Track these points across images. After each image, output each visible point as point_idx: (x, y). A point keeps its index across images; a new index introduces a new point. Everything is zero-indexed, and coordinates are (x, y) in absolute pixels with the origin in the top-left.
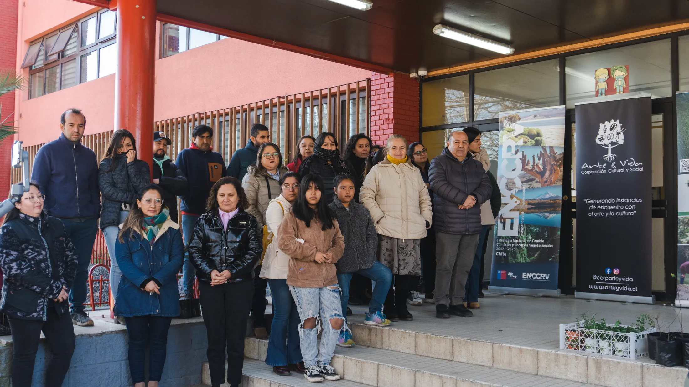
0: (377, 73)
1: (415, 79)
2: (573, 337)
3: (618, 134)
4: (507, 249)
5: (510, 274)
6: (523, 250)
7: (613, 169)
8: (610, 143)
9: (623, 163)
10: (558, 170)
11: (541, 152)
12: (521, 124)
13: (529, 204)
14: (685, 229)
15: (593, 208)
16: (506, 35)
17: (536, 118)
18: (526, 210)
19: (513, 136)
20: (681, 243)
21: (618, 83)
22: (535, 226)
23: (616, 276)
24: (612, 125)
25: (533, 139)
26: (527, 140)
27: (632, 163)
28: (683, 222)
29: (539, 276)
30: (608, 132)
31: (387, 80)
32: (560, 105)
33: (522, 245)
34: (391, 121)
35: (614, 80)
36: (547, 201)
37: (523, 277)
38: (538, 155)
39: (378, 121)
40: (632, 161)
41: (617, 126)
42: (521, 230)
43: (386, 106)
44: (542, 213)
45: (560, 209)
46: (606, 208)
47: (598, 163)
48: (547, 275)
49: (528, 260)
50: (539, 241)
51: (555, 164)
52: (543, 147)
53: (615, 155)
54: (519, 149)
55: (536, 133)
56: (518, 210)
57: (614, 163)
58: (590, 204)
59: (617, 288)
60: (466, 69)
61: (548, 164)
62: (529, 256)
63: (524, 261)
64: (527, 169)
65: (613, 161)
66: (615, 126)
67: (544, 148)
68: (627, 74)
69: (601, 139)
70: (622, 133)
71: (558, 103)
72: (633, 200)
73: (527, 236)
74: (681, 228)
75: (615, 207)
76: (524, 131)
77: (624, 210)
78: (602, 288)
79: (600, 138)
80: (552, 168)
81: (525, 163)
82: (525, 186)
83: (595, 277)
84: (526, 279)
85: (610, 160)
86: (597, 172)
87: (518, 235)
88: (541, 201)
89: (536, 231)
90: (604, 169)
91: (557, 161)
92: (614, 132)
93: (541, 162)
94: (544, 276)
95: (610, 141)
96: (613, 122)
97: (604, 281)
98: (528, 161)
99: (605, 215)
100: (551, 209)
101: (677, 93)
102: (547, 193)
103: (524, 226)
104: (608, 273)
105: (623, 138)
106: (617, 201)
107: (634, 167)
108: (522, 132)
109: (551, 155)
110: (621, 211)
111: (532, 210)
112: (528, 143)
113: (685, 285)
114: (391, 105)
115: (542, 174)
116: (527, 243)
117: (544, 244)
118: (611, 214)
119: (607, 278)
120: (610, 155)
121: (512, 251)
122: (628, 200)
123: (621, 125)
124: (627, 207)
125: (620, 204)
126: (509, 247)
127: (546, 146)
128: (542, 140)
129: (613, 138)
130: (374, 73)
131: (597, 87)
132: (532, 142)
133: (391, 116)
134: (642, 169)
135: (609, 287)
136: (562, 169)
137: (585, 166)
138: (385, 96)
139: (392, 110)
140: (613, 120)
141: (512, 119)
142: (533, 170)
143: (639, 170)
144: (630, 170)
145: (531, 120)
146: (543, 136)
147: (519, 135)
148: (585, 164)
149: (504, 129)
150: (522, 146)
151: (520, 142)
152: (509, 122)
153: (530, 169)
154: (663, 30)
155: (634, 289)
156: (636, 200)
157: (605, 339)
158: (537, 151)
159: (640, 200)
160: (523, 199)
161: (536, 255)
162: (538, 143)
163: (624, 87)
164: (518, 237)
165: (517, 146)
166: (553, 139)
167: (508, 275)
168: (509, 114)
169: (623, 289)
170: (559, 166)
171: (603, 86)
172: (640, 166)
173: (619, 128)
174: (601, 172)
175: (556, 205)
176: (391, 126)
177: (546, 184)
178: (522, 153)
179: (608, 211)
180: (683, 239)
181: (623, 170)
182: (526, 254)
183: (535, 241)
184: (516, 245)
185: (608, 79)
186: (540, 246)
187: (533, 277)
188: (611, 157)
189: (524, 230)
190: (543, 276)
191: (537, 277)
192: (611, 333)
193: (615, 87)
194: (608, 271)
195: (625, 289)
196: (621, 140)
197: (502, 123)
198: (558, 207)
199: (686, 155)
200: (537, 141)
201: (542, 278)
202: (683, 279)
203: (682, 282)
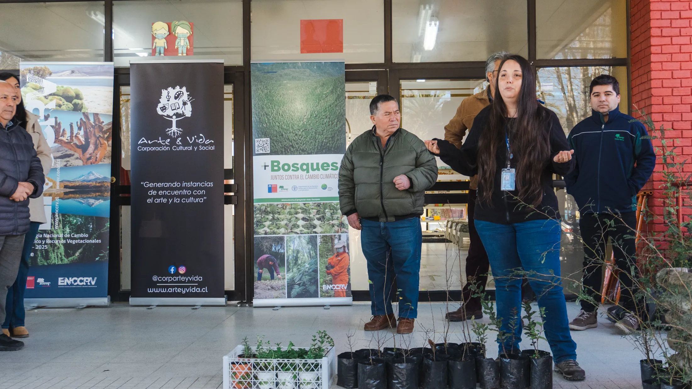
2: (243, 372)
3: (185, 104)
4: (35, 247)
5: (41, 281)
6: (58, 248)
7: (178, 146)
8: (174, 115)
9: (191, 140)
10: (105, 143)
11: (81, 119)
12: (54, 81)
13: (66, 187)
14: (262, 218)
15: (154, 193)
17: (74, 74)
18: (62, 196)
19: (42, 95)
20: (258, 234)
21: (180, 42)
22: (75, 216)
23: (182, 275)
24: (178, 92)
25: (71, 103)
26: (61, 103)
27: (201, 140)
28: (260, 210)
29: (81, 281)
30: (173, 100)
32: (106, 60)
33: (56, 242)
35: (176, 38)
36: (92, 183)
37: (60, 284)
38: (77, 123)
40: (202, 137)
41: (183, 94)
42: (54, 221)
44: (85, 198)
45: (109, 194)
46: (169, 193)
47: (160, 138)
48: (93, 280)
49: (66, 261)
50: (82, 235)
51: (102, 136)
52: (84, 113)
53: (180, 129)
54: (49, 114)
55: (74, 95)
56: (50, 195)
57: (180, 139)
58: (150, 189)
59: (184, 290)
61: (92, 135)
62: (67, 255)
63: (60, 262)
64: (62, 140)
65: (178, 137)
66: (180, 94)
67: (86, 115)
68: (191, 33)
69: (164, 109)
70: (189, 103)
71: (103, 58)
72: (203, 185)
73: (63, 228)
74: (258, 217)
75: (181, 192)
76: (58, 90)
77: (192, 195)
78: (165, 290)
79: (162, 107)
80: (98, 141)
81: (60, 132)
82: (60, 163)
83: (155, 278)
84: (64, 285)
85: (174, 135)
86: (159, 149)
87: (51, 228)
88: (83, 184)
89: (77, 222)
90: (167, 146)
91: (105, 132)
92: (180, 102)
93: (82, 132)
94: (90, 281)
95: (175, 112)
96: (178, 88)
97: (167, 282)
98: (64, 130)
99: (168, 201)
100: (97, 194)
101: (249, 62)
102: (91, 173)
103: (59, 216)
104: (172, 273)
105: (191, 109)
106: (184, 185)
107: (204, 145)
108: (54, 91)
109: (96, 125)
110: (187, 197)
111: (70, 195)
112: (63, 106)
113: (262, 281)
115: (84, 148)
116: (64, 238)
117: (89, 238)
118: (175, 201)
119: (170, 279)
120: (174, 128)
121: (42, 250)
122: (197, 184)
123: (189, 93)
124: (195, 192)
125: (186, 188)
126: (38, 244)
127: (89, 112)
128: (82, 104)
129: (178, 108)
131: (154, 44)
132: (69, 106)
134: (213, 148)
135: (173, 289)
136: (110, 142)
137: (143, 140)
140: (178, 87)
141: (40, 73)
142: (70, 142)
143: (210, 148)
144: (198, 148)
146: (84, 99)
147: (51, 95)
148: (143, 138)
149: (27, 85)
150: (55, 111)
151: (52, 105)
152: (35, 76)
153: (67, 141)
155: (204, 290)
156: (206, 184)
157: (288, 369)
158: (76, 118)
159: (211, 184)
160: (58, 180)
161: (77, 254)
162: (77, 108)
163: (187, 48)
164: (50, 230)
165: (46, 110)
166: (99, 104)
167: (38, 281)
168: (36, 66)
169: (191, 290)
170: (107, 139)
171: (161, 43)
172: (211, 144)
173: (185, 97)
174: (163, 149)
175: (103, 188)
177: (90, 161)
178: (54, 119)
179: (172, 197)
180: (260, 229)
181: (191, 148)
182: (63, 254)
183: (76, 236)
184: (48, 241)
185: (167, 36)
186: (82, 242)
187: (73, 283)
188: (176, 131)
189: (60, 221)
190: (87, 280)
191: (78, 282)
192: (297, 361)
193: (176, 47)
194: (172, 270)
195: (193, 290)
196: (188, 111)
197: (24, 76)
198: (106, 191)
199: (263, 134)
200: (75, 105)
201: (87, 283)
202: (260, 275)
203: (260, 278)
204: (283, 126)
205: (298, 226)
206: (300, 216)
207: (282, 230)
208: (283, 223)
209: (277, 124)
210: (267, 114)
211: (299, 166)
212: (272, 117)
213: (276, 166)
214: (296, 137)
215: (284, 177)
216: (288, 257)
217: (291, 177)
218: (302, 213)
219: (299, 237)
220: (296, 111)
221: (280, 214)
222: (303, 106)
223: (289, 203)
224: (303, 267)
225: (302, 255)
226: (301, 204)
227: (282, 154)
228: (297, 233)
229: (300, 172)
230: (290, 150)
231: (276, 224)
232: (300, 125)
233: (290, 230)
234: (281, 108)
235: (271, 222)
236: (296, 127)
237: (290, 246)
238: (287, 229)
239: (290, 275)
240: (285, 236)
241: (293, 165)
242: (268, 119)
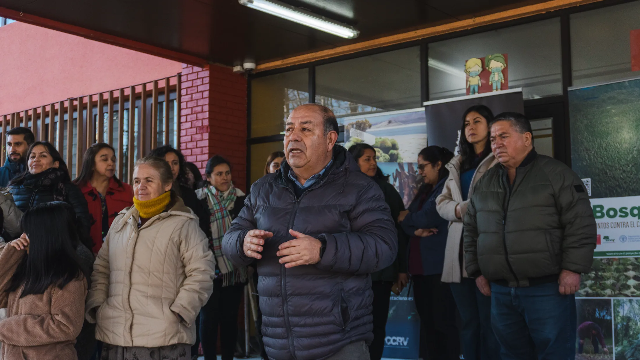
0: (189, 66)
1: (241, 74)
11: (397, 170)
12: (373, 133)
16: (348, 13)
17: (391, 124)
21: (494, 77)
25: (388, 153)
29: (394, 341)
31: (201, 75)
34: (205, 129)
38: (393, 174)
39: (190, 130)
43: (199, 109)
48: (405, 340)
52: (399, 164)
55: (391, 145)
60: (303, 61)
67: (401, 165)
68: (506, 65)
76: (376, 142)
91: (418, 182)
94: (402, 341)
101: (569, 89)
109: (410, 174)
112: (381, 158)
113: (584, 354)
114: (206, 108)
127: (404, 162)
128: (398, 154)
130: (185, 65)
131: (468, 83)
132: (386, 157)
133: (206, 123)
138: (199, 95)
139: (207, 115)
141: (362, 127)
145: (383, 127)
146: (400, 149)
149: (350, 139)
152: (357, 130)
154: (550, 6)
162: (393, 159)
163: (501, 83)
166: (413, 153)
168: (358, 120)
171: (476, 81)
176: (206, 136)
185: (481, 72)
186: (395, 298)
190: (400, 340)
191: (392, 342)
193: (490, 83)
197: (348, 131)
199: (582, 174)
200: (392, 156)
201: (399, 343)
202: (581, 346)
203: (581, 351)
204: (607, 162)
205: (629, 287)
206: (631, 273)
207: (608, 291)
208: (609, 282)
209: (599, 159)
210: (587, 150)
211: (628, 211)
212: (593, 152)
213: (599, 212)
214: (624, 174)
215: (609, 225)
216: (616, 325)
217: (618, 225)
218: (634, 270)
219: (630, 301)
220: (623, 141)
221: (604, 272)
222: (632, 135)
223: (617, 257)
224: (636, 339)
225: (634, 323)
226: (631, 259)
227: (606, 196)
228: (627, 296)
229: (630, 218)
230: (617, 191)
231: (600, 284)
232: (628, 159)
233: (618, 292)
234: (605, 140)
235: (593, 282)
236: (623, 162)
237: (618, 312)
238: (614, 290)
239: (619, 349)
240: (612, 299)
241: (621, 210)
242: (588, 155)
